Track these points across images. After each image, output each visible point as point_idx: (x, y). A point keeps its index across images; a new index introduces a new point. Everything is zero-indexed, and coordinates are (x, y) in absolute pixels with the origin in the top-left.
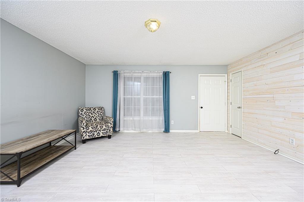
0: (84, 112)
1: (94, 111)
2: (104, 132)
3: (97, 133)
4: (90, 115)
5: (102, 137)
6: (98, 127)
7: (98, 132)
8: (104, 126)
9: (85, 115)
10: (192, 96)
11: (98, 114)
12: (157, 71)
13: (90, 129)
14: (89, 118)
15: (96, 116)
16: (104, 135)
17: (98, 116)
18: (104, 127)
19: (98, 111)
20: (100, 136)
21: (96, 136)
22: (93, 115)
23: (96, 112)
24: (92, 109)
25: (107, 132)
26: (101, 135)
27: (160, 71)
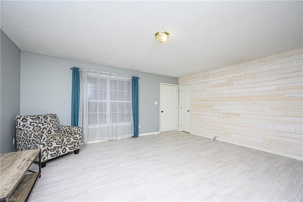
0: (28, 122)
1: (46, 120)
2: (71, 146)
3: (62, 149)
4: (40, 127)
5: (69, 153)
6: (65, 141)
7: (63, 147)
9: (32, 127)
10: (155, 102)
11: (51, 125)
12: (125, 75)
14: (39, 130)
15: (49, 127)
16: (71, 151)
17: (52, 126)
18: (72, 140)
19: (51, 120)
20: (66, 153)
21: (62, 154)
22: (46, 126)
23: (49, 121)
24: (41, 118)
25: (75, 146)
26: (68, 150)
27: (129, 75)
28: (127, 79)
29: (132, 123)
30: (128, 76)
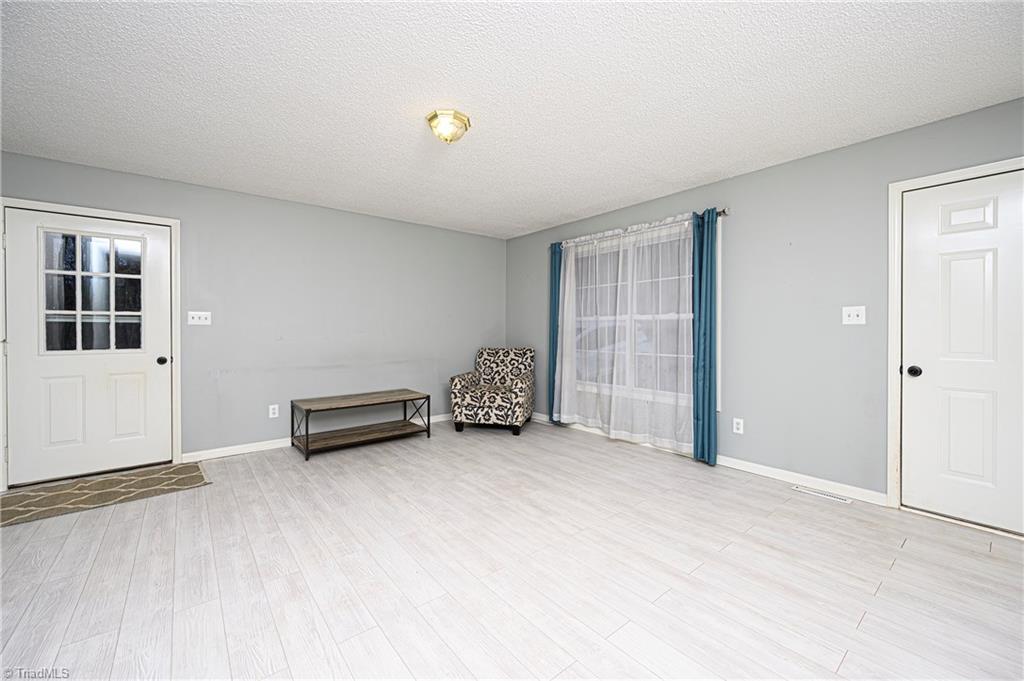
2: (500, 414)
3: (483, 413)
6: (485, 398)
7: (486, 410)
8: (498, 398)
11: (511, 367)
13: (468, 399)
16: (499, 422)
18: (499, 401)
20: (490, 422)
21: (483, 421)
22: (500, 369)
24: (501, 352)
25: (507, 416)
26: (493, 420)
27: (682, 214)
28: (676, 230)
29: (689, 399)
30: (679, 217)
